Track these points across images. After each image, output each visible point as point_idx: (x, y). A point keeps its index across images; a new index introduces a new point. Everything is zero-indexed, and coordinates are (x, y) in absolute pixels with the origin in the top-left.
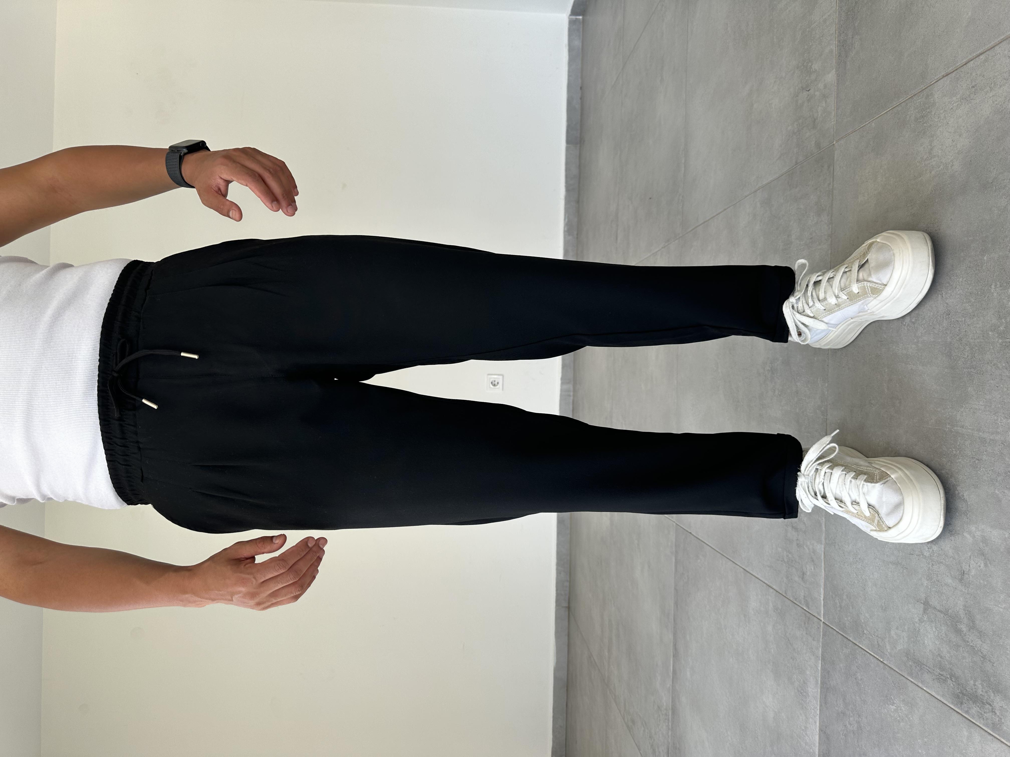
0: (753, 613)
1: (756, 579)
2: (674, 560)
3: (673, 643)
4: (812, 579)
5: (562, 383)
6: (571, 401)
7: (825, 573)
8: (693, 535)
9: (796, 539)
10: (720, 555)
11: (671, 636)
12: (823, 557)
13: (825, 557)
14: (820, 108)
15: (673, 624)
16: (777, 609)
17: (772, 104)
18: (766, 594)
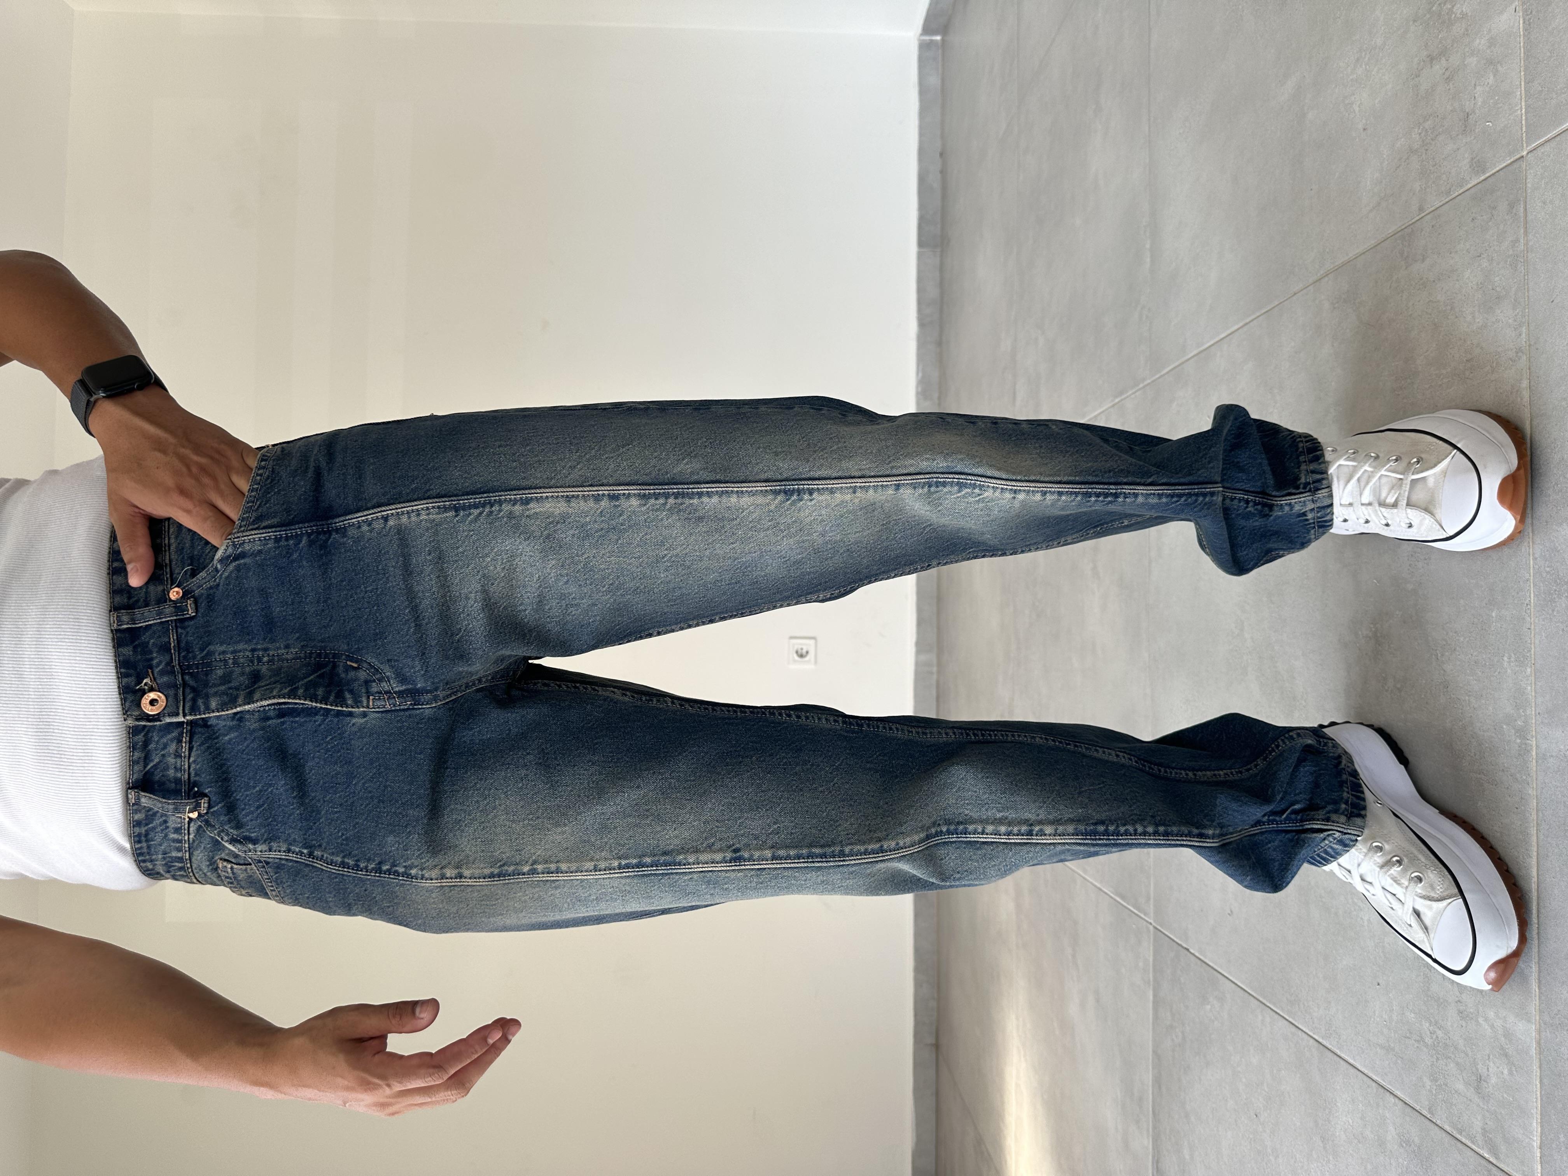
0: (1344, 1137)
1: (1350, 1067)
2: (1151, 997)
3: (1153, 1157)
4: (1505, 1096)
5: (918, 652)
6: (934, 682)
7: (1541, 1088)
8: (1192, 954)
10: (1256, 1002)
11: (1148, 1143)
12: (1533, 1052)
13: (1540, 1052)
14: (1478, 88)
15: (1151, 1119)
16: (1408, 1142)
17: (1352, 104)
18: (1378, 1105)
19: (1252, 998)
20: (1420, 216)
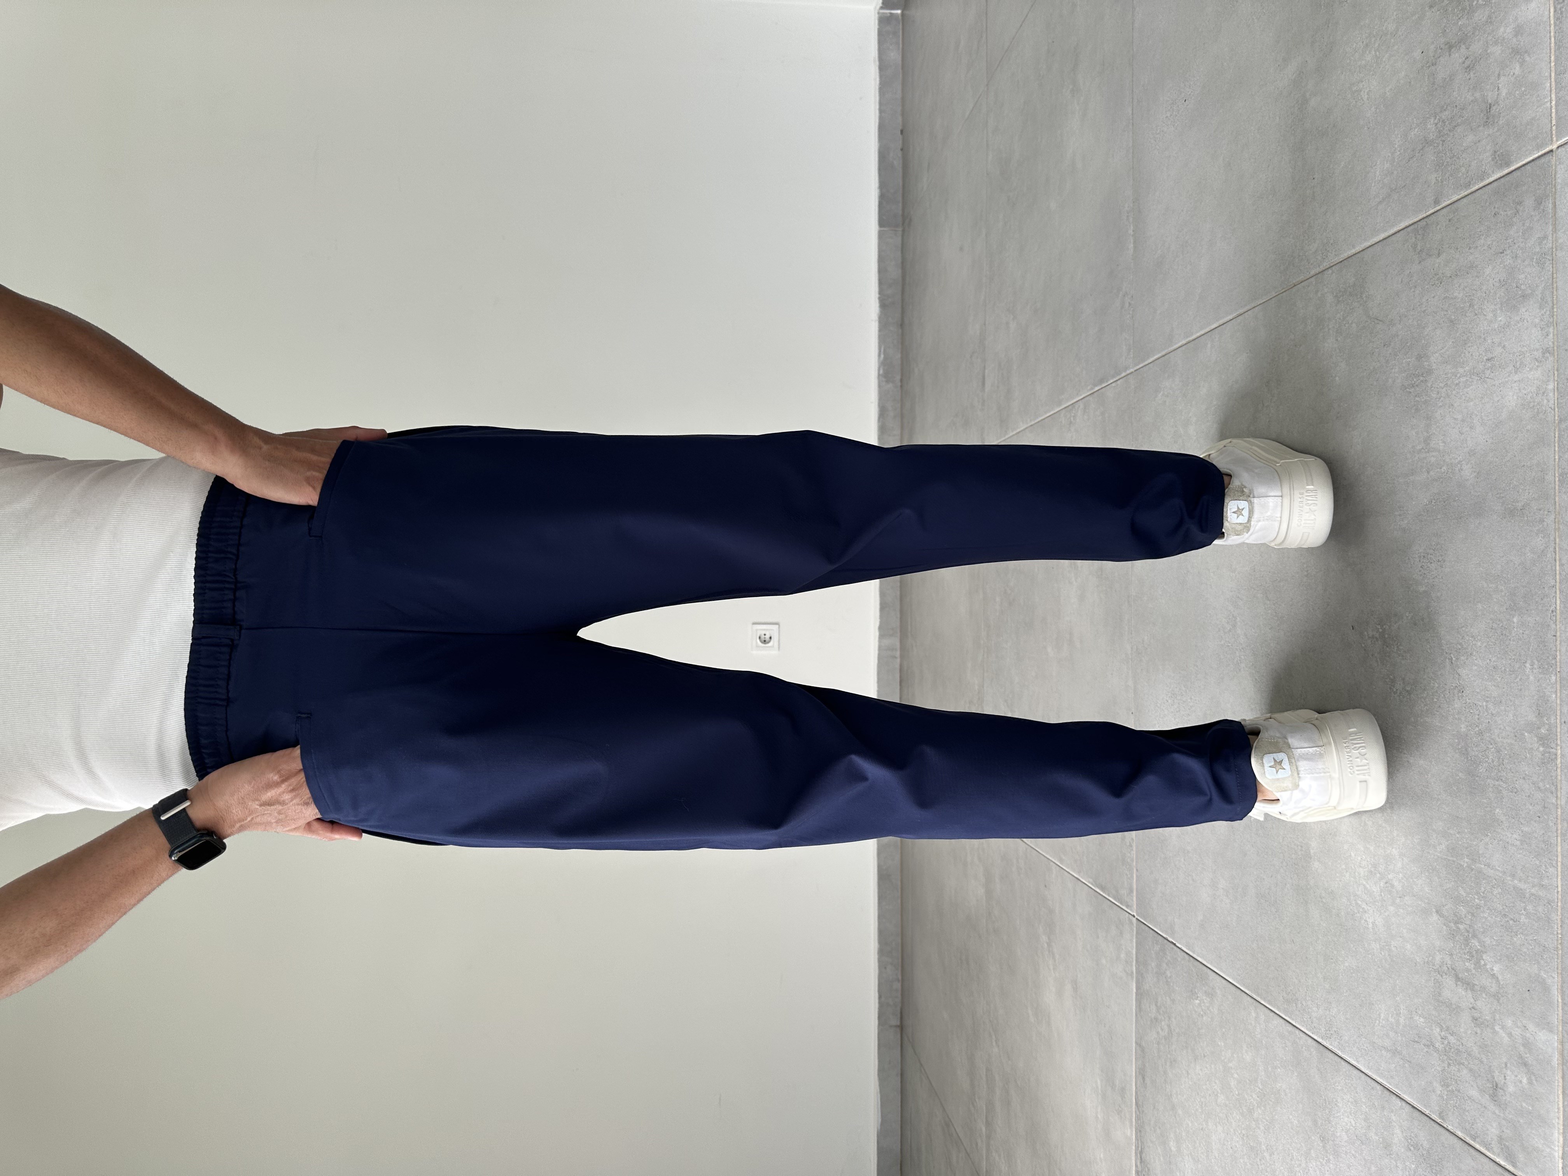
0: (1345, 1138)
1: (1354, 1070)
2: (1135, 990)
3: (1136, 1147)
4: (1524, 1105)
5: (882, 636)
6: (898, 666)
7: (1563, 1098)
8: (1179, 948)
9: (1471, 1006)
10: (1249, 998)
11: (1131, 1133)
12: (1555, 1062)
14: (1502, 78)
15: (1134, 1110)
16: (1416, 1147)
17: (1361, 91)
18: (1383, 1108)
19: (1245, 995)
20: (1436, 209)
